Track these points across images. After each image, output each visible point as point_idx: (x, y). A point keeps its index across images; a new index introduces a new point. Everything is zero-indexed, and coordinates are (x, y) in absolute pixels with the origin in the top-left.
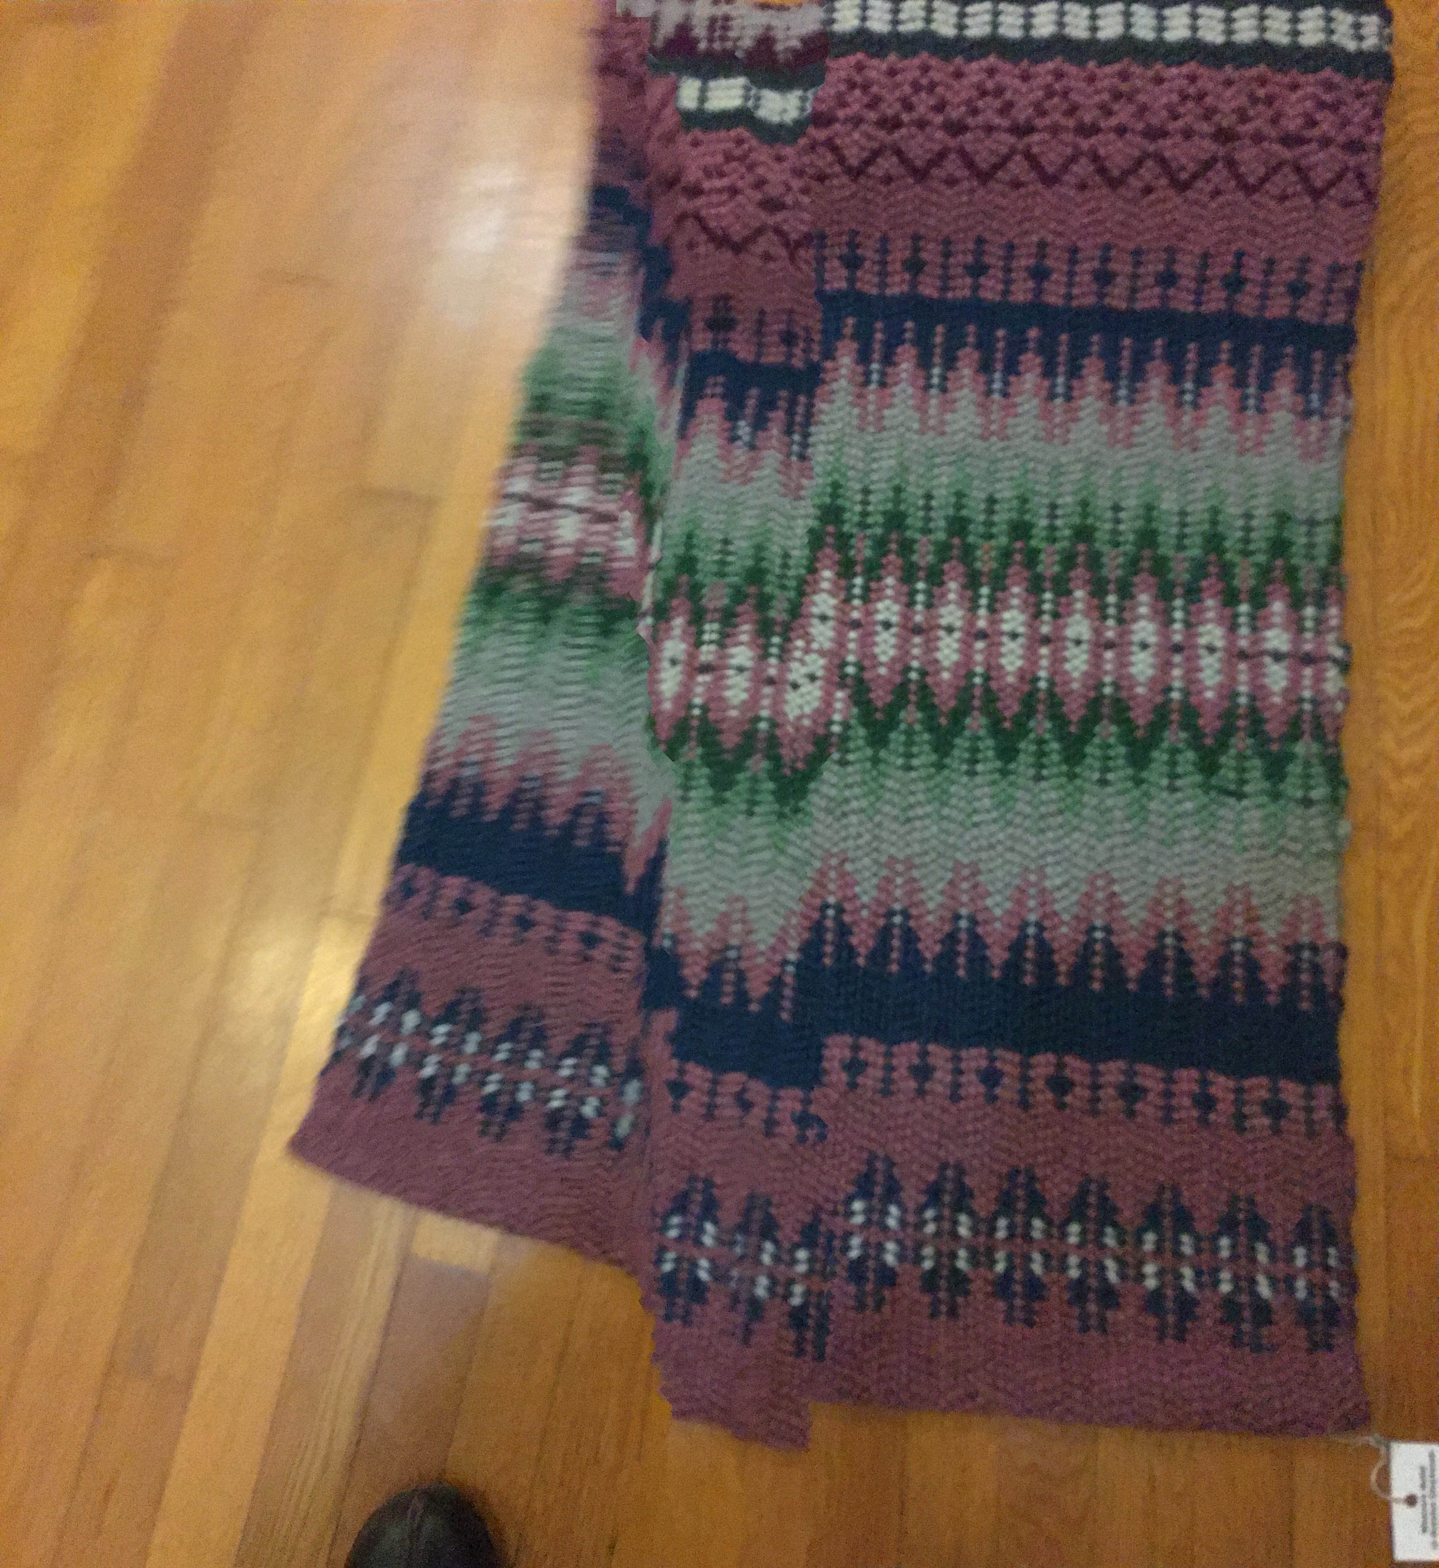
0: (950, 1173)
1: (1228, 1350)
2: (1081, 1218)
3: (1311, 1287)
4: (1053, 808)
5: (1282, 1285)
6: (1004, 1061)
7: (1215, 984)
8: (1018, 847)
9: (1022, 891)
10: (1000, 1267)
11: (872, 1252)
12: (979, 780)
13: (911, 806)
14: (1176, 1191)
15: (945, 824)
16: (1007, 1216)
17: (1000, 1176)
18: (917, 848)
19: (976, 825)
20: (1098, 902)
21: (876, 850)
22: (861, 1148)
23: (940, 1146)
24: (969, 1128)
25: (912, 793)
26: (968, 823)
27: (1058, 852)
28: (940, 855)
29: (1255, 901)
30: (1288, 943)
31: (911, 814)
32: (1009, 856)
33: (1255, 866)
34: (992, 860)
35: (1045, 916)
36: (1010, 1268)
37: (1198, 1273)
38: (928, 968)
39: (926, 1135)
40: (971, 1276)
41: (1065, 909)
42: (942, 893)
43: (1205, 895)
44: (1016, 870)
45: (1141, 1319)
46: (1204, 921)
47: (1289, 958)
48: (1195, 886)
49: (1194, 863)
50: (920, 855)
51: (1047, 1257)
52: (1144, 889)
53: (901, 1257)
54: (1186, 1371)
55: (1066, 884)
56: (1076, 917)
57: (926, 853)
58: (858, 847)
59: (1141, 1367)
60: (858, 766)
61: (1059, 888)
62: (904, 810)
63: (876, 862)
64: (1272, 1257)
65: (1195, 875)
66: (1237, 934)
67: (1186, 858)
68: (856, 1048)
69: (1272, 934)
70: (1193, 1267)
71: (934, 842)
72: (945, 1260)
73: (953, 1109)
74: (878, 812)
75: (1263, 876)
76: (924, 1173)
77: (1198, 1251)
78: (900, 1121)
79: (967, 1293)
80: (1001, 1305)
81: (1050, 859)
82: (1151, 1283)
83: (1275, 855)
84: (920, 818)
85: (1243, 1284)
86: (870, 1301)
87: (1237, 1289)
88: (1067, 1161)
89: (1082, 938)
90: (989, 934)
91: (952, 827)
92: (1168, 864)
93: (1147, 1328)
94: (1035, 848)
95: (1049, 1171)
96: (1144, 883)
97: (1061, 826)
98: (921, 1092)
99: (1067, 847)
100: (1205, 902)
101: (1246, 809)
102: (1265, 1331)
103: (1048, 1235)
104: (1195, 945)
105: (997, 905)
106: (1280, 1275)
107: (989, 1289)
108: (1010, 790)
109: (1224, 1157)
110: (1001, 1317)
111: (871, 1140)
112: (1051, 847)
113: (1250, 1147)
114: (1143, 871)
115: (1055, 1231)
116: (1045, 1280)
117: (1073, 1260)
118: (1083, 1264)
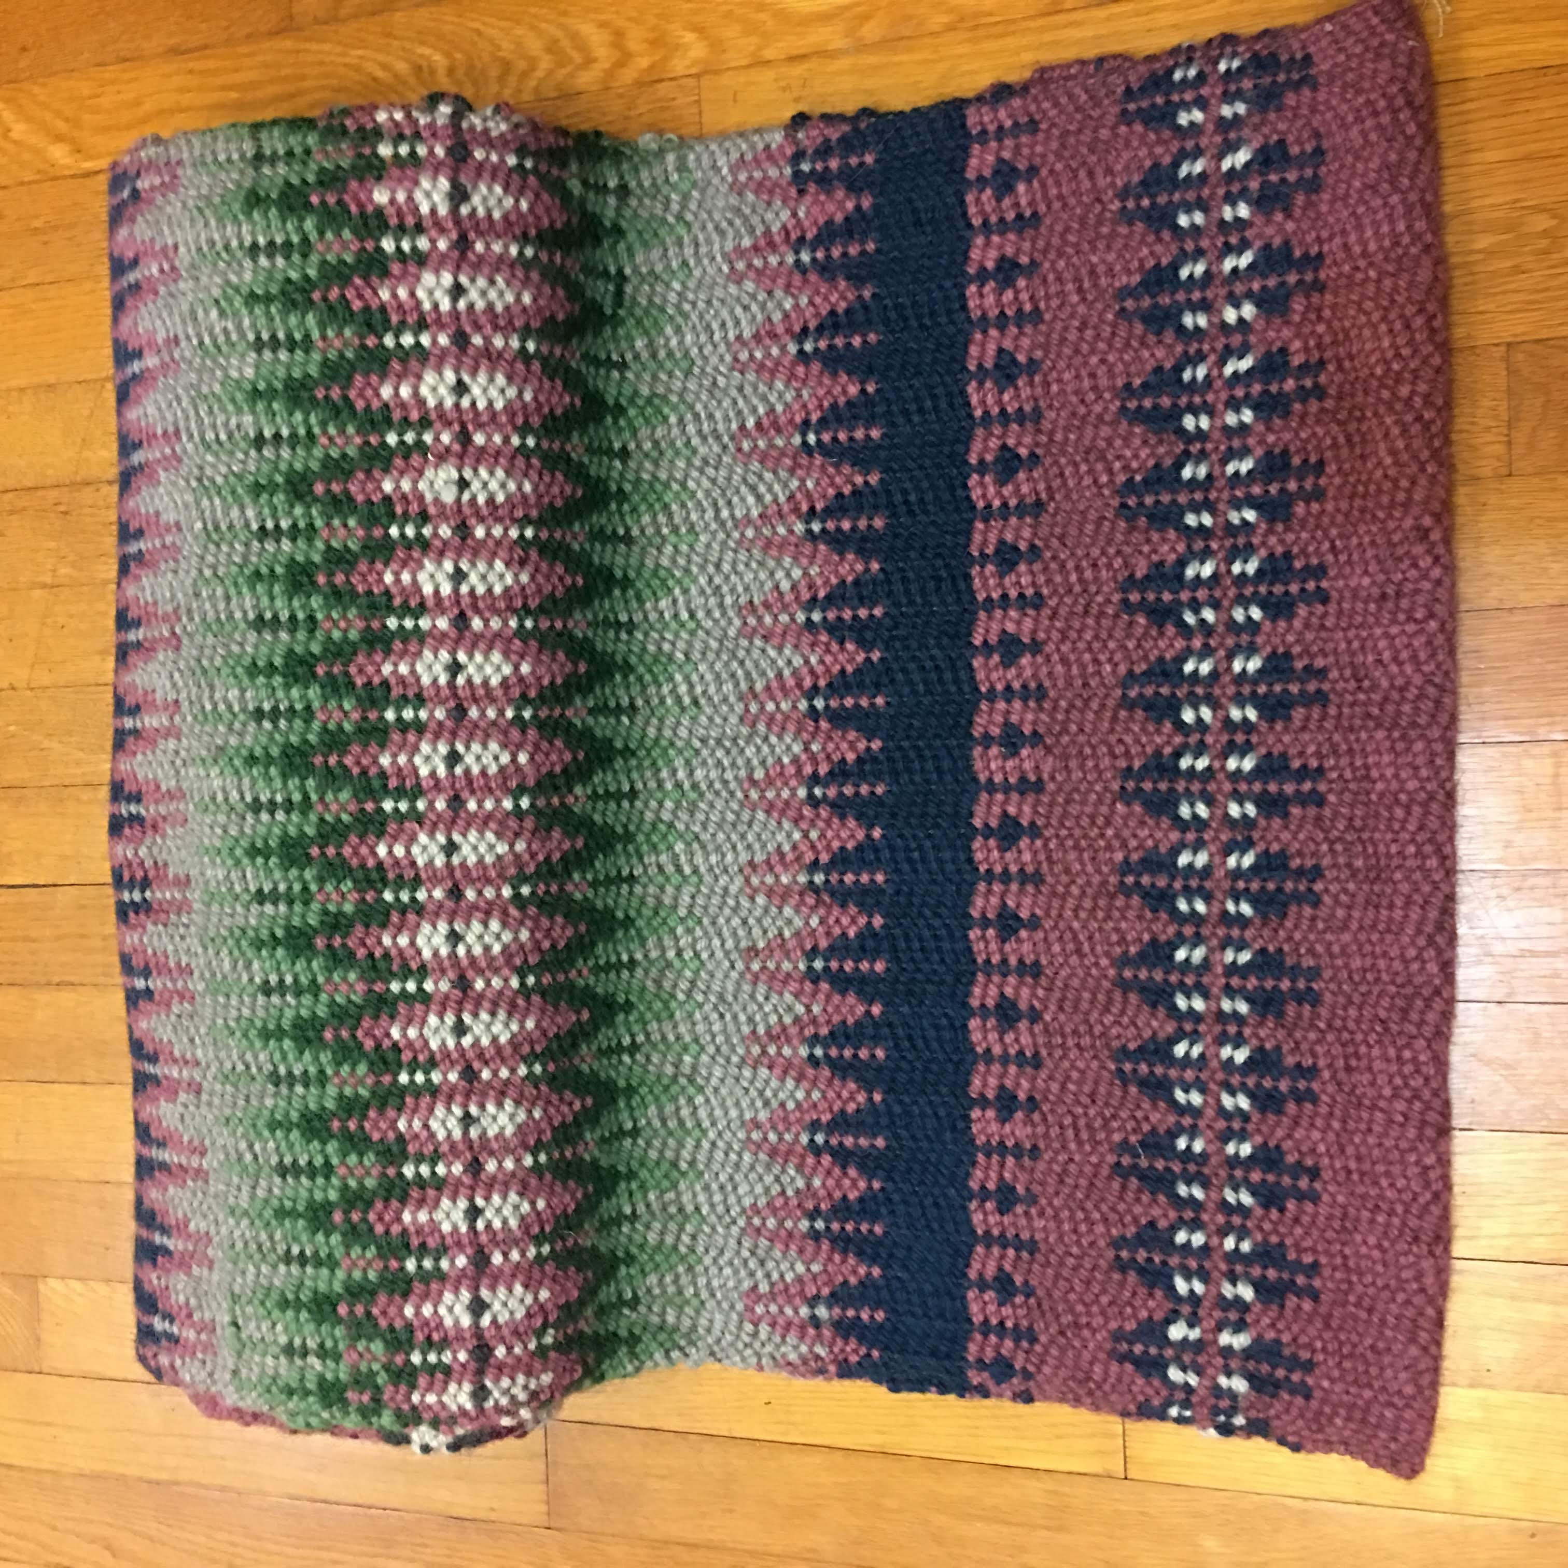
0: (1134, 597)
1: (1326, 196)
2: (1176, 414)
3: (1228, 97)
4: (662, 519)
5: (1232, 135)
6: (985, 542)
7: (856, 280)
8: (713, 558)
9: (768, 544)
10: (1250, 515)
11: (1246, 690)
12: (638, 617)
13: (679, 700)
14: (1124, 293)
15: (696, 656)
16: (1182, 515)
17: (1132, 529)
18: (728, 687)
19: (692, 615)
20: (771, 445)
21: (734, 740)
22: (1114, 719)
23: (1101, 614)
24: (1073, 577)
25: (662, 701)
26: (692, 625)
27: (715, 504)
28: (734, 656)
29: (747, 242)
30: (793, 192)
31: (687, 700)
32: (726, 567)
33: (703, 250)
34: (733, 590)
35: (796, 510)
36: (1252, 503)
37: (1228, 249)
38: (876, 656)
39: (1088, 635)
40: (1263, 552)
41: (785, 486)
42: (780, 649)
43: (746, 308)
44: (743, 556)
45: (1297, 318)
46: (780, 305)
47: (812, 188)
48: (737, 323)
49: (708, 328)
50: (737, 685)
51: (1231, 455)
52: (748, 390)
53: (1251, 650)
54: (1357, 249)
55: (753, 489)
56: (792, 471)
57: (733, 675)
58: (733, 765)
59: (1360, 309)
60: (635, 775)
61: (759, 498)
62: (683, 709)
63: (749, 740)
64: (1197, 153)
65: (723, 325)
66: (790, 259)
67: (703, 338)
68: (987, 740)
69: (785, 215)
70: (1221, 258)
71: (718, 666)
72: (1248, 591)
73: (1052, 602)
74: (688, 743)
75: (715, 237)
76: (1139, 631)
77: (1199, 253)
78: (1075, 670)
79: (1288, 556)
80: (1300, 509)
81: (725, 513)
82: (1248, 311)
83: (688, 225)
84: (691, 686)
85: (1235, 188)
86: (1312, 687)
87: (1244, 194)
88: (1102, 444)
89: (818, 460)
90: (827, 582)
91: (698, 645)
92: (714, 360)
93: (1308, 308)
94: (714, 534)
95: (1117, 465)
96: (740, 389)
97: (683, 505)
98: (1036, 647)
99: (708, 493)
100: (754, 308)
101: (635, 270)
102: (1295, 150)
103: (1203, 455)
104: (809, 312)
105: (788, 575)
106: (1218, 139)
107: (1280, 527)
108: (646, 574)
109: (1072, 238)
110: (1315, 507)
111: (1103, 706)
112: (710, 514)
113: (1057, 205)
114: (725, 391)
115: (1195, 448)
116: (1259, 452)
117: (1231, 419)
118: (1235, 405)
